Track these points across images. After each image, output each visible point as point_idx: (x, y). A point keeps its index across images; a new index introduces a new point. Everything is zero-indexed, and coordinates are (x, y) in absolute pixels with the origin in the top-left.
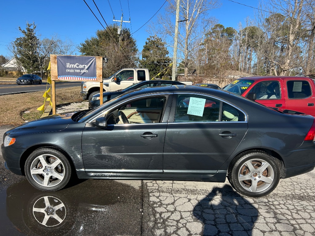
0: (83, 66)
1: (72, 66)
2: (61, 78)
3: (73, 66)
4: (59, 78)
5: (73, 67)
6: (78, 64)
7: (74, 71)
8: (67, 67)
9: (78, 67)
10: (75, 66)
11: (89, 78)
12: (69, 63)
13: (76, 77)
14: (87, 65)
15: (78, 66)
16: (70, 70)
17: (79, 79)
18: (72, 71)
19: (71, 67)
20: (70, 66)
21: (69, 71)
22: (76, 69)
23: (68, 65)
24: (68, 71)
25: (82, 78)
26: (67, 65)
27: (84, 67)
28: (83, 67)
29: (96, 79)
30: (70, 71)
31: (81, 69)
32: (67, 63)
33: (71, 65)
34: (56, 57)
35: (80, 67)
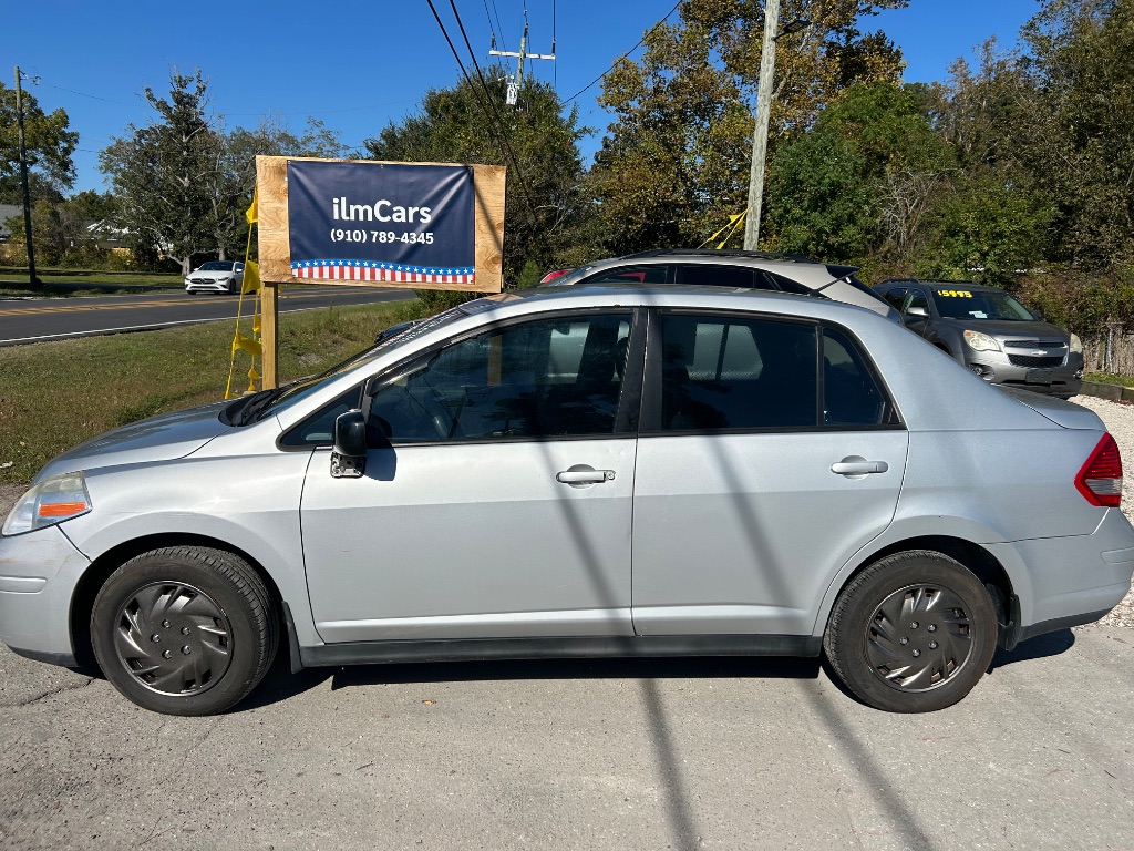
0: (412, 211)
1: (357, 211)
2: (305, 271)
3: (366, 212)
4: (295, 272)
5: (361, 218)
6: (388, 204)
7: (370, 236)
8: (336, 217)
9: (388, 218)
10: (374, 212)
11: (437, 273)
12: (344, 200)
13: (378, 267)
14: (432, 209)
15: (385, 211)
16: (348, 232)
17: (393, 278)
18: (359, 236)
19: (353, 218)
20: (348, 215)
21: (346, 236)
22: (379, 226)
23: (341, 209)
24: (342, 237)
25: (404, 273)
26: (336, 207)
27: (417, 215)
28: (411, 220)
29: (470, 278)
30: (349, 239)
31: (399, 228)
32: (336, 200)
33: (352, 208)
34: (285, 169)
35: (399, 217)
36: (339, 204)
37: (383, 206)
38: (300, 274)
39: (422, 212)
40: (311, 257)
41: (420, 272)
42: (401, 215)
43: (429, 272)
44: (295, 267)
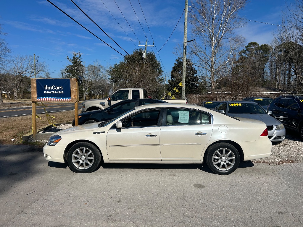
0: (59, 87)
2: (40, 99)
3: (50, 88)
4: (38, 99)
5: (50, 89)
6: (55, 86)
7: (51, 92)
8: (45, 89)
9: (55, 89)
10: (52, 88)
12: (46, 86)
15: (54, 88)
17: (56, 100)
18: (49, 92)
19: (48, 89)
22: (53, 90)
23: (46, 87)
24: (46, 93)
25: (58, 99)
27: (60, 88)
28: (59, 89)
29: (70, 99)
31: (57, 91)
32: (45, 86)
33: (48, 87)
34: (36, 80)
37: (54, 87)
38: (39, 100)
39: (61, 87)
40: (41, 97)
41: (61, 99)
42: (57, 88)
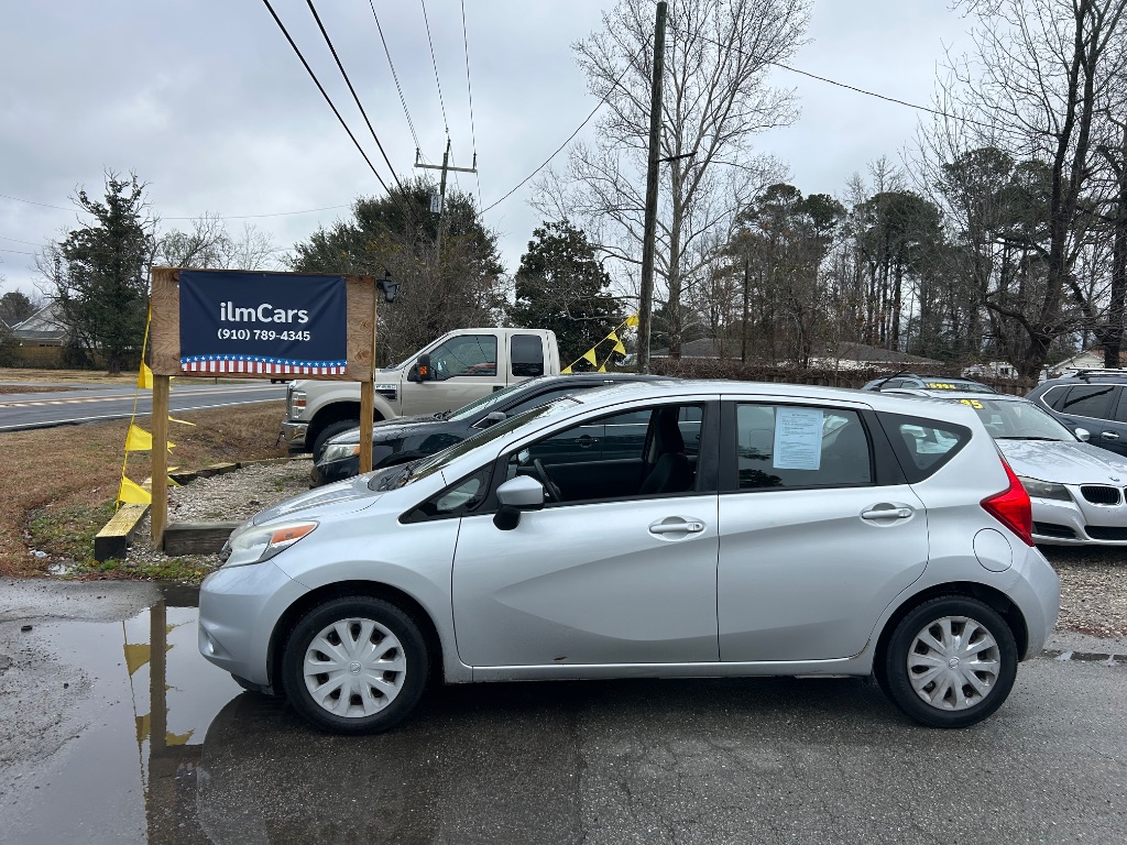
0: (291, 313)
1: (242, 313)
2: (194, 366)
3: (250, 314)
4: (185, 366)
5: (246, 319)
6: (270, 307)
7: (253, 335)
8: (223, 319)
9: (270, 319)
10: (258, 314)
11: (313, 366)
12: (230, 304)
13: (260, 361)
14: (309, 312)
15: (267, 313)
16: (234, 331)
17: (274, 369)
18: (244, 335)
19: (238, 319)
20: (234, 316)
21: (232, 335)
22: (260, 325)
23: (228, 312)
24: (227, 335)
25: (283, 366)
26: (223, 310)
27: (296, 317)
28: (290, 321)
29: (342, 370)
30: (235, 338)
31: (279, 328)
32: (223, 304)
33: (238, 311)
34: (176, 276)
35: (279, 318)
36: (226, 308)
37: (265, 310)
38: (190, 368)
39: (300, 314)
40: (199, 354)
41: (298, 365)
42: (282, 316)
43: (305, 365)
44: (184, 362)
